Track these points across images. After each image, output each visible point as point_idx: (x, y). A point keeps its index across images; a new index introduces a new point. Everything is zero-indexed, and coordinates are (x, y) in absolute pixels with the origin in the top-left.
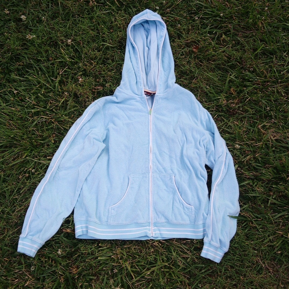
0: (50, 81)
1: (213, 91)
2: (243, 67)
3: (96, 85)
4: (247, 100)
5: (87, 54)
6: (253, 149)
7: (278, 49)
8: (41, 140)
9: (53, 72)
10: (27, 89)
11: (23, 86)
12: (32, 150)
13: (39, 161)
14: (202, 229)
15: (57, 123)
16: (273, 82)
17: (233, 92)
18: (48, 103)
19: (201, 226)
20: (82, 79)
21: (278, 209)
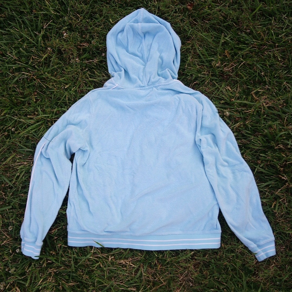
0: (33, 35)
1: (206, 53)
2: (239, 29)
3: (81, 42)
4: (242, 64)
5: (73, 8)
6: (243, 116)
7: (278, 10)
8: (21, 98)
9: (37, 26)
10: (9, 43)
11: (4, 40)
12: (12, 108)
13: (19, 119)
15: (39, 81)
16: (270, 46)
17: (227, 55)
18: (30, 59)
20: (67, 34)
21: (265, 178)
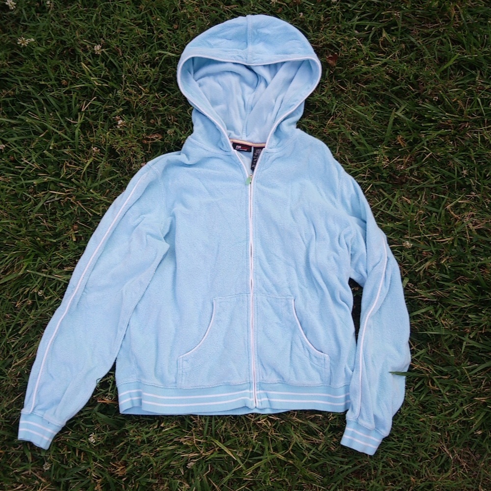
0: (64, 124)
1: (363, 141)
2: (419, 94)
3: (148, 132)
4: (427, 156)
5: (130, 73)
6: (435, 249)
7: (485, 58)
8: (51, 237)
9: (70, 107)
10: (23, 140)
11: (15, 135)
12: (37, 256)
13: (49, 276)
14: (343, 396)
15: (80, 204)
16: (476, 121)
17: (400, 142)
18: (62, 166)
19: (342, 390)
20: (123, 120)
21: (478, 355)
